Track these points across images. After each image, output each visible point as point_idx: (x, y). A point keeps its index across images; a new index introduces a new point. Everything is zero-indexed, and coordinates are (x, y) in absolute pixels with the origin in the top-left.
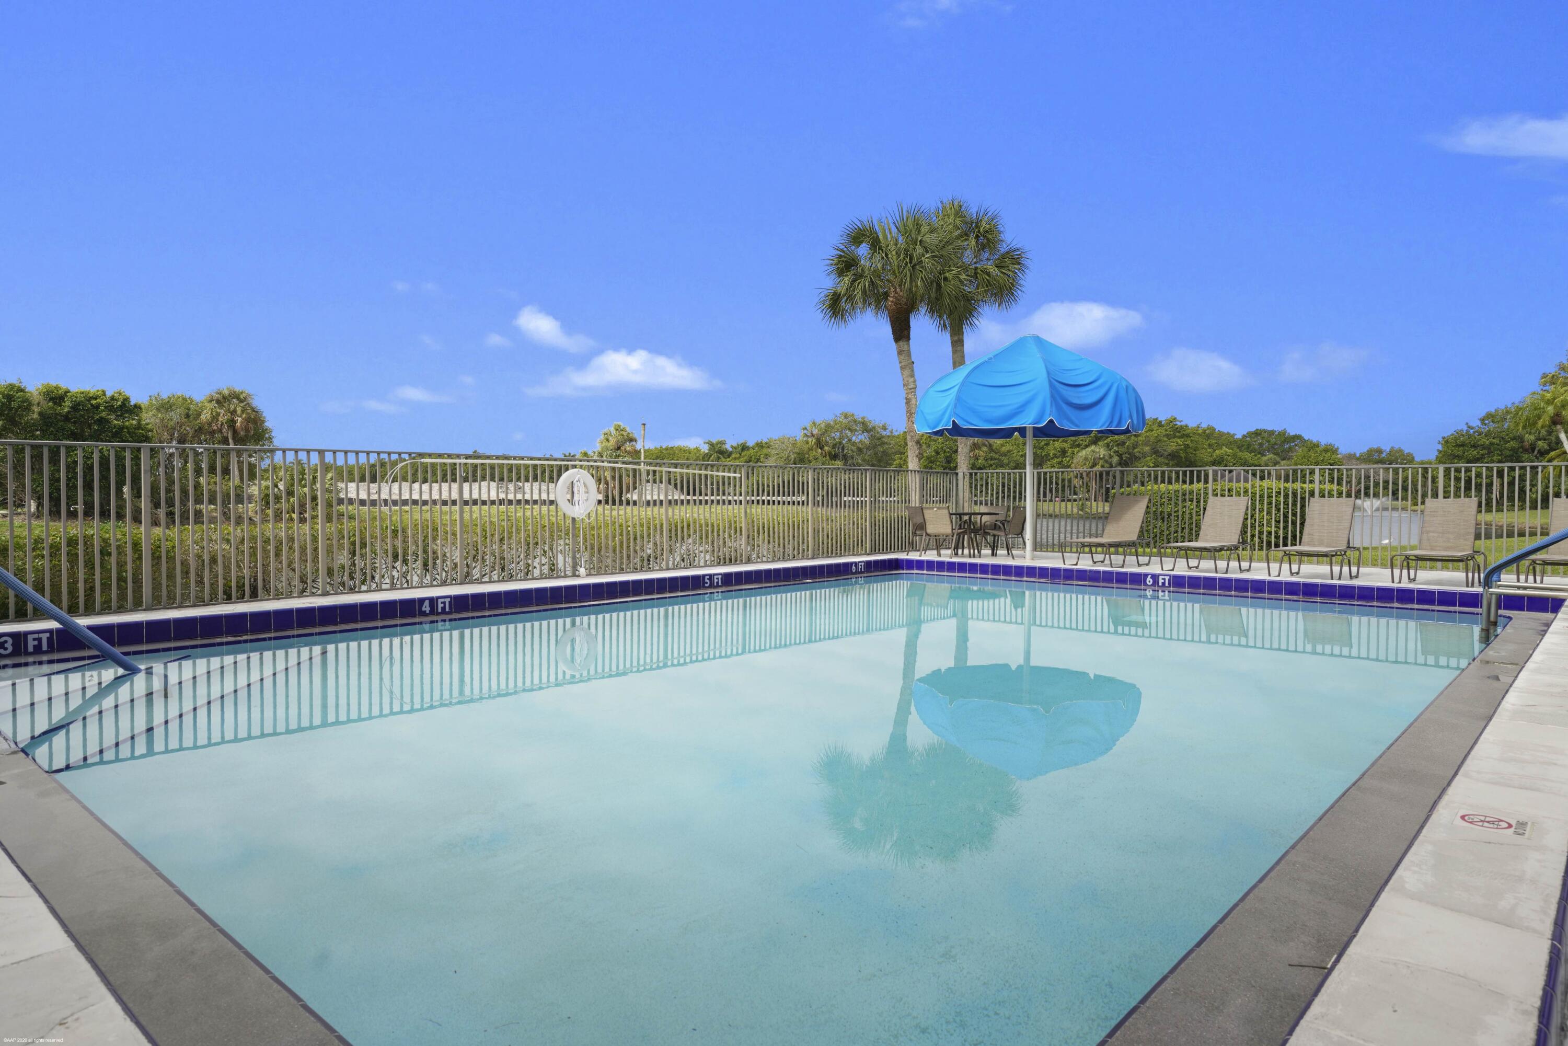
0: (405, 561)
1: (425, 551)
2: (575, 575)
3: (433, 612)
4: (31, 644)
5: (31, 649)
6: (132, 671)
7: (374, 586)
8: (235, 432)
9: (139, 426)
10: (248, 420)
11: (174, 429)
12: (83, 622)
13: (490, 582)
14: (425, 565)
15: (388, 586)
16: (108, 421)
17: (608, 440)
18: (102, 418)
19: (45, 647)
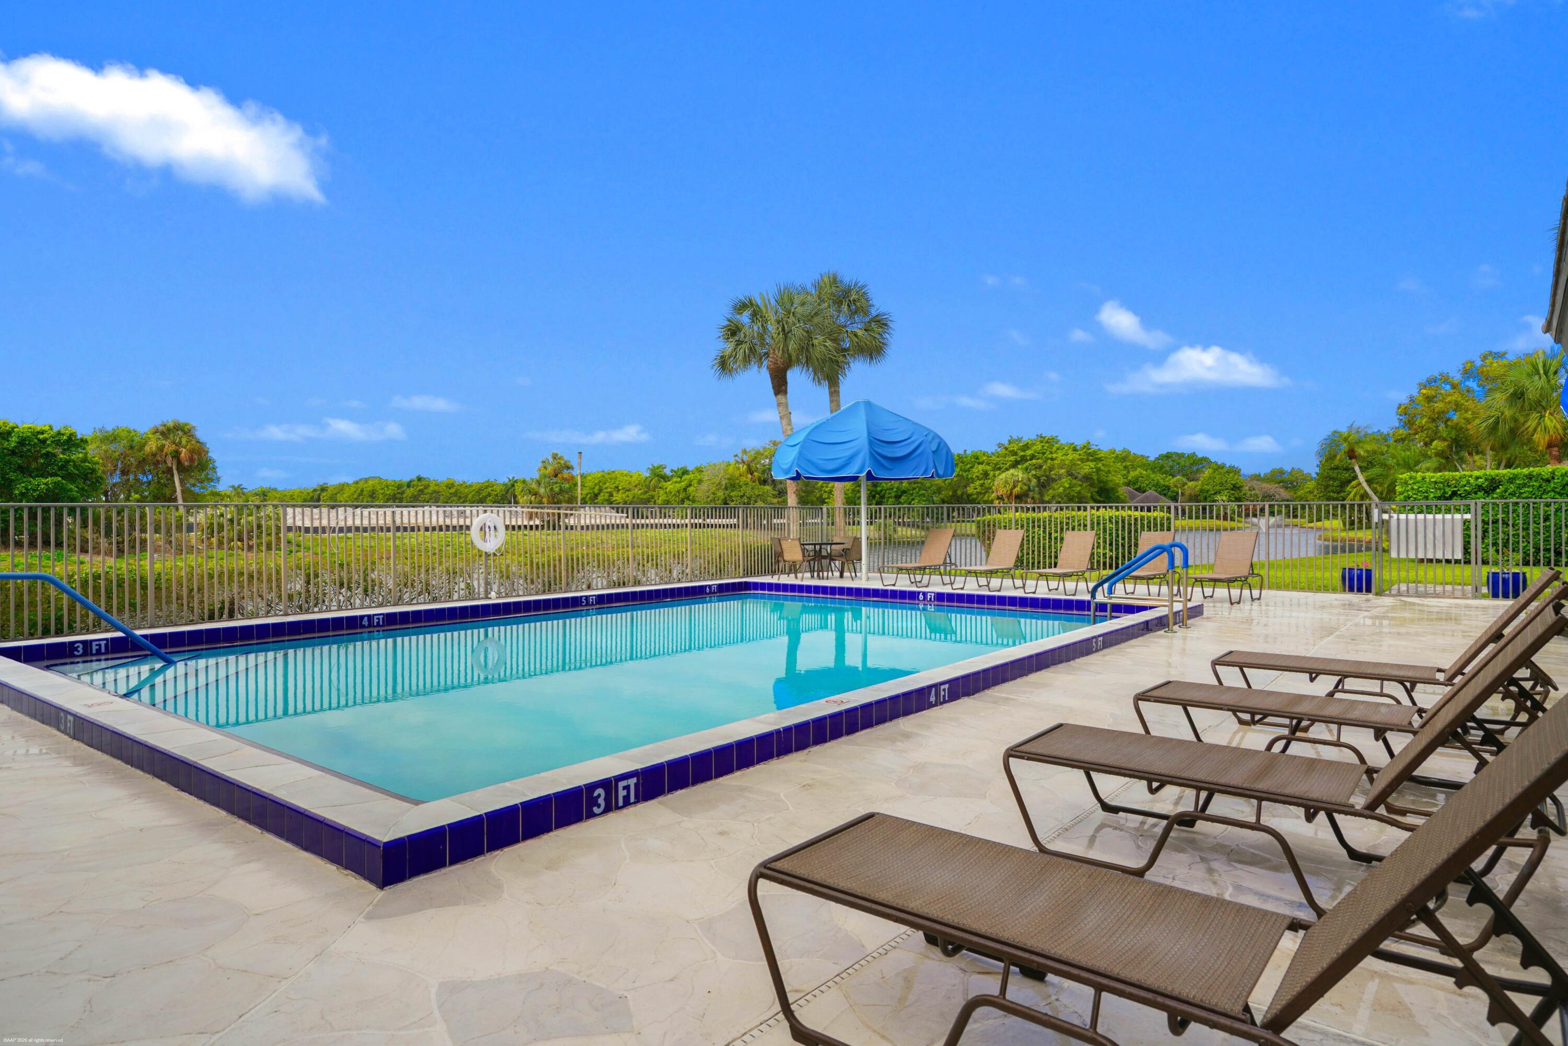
0: (349, 588)
1: (365, 580)
2: (487, 598)
3: (370, 625)
4: (95, 648)
5: (94, 652)
6: (169, 663)
7: (324, 608)
8: (179, 462)
9: (85, 460)
10: (192, 451)
11: (118, 460)
12: (138, 632)
13: (418, 603)
14: (366, 591)
15: (335, 608)
16: (54, 455)
17: (545, 468)
18: (48, 452)
19: (103, 650)
